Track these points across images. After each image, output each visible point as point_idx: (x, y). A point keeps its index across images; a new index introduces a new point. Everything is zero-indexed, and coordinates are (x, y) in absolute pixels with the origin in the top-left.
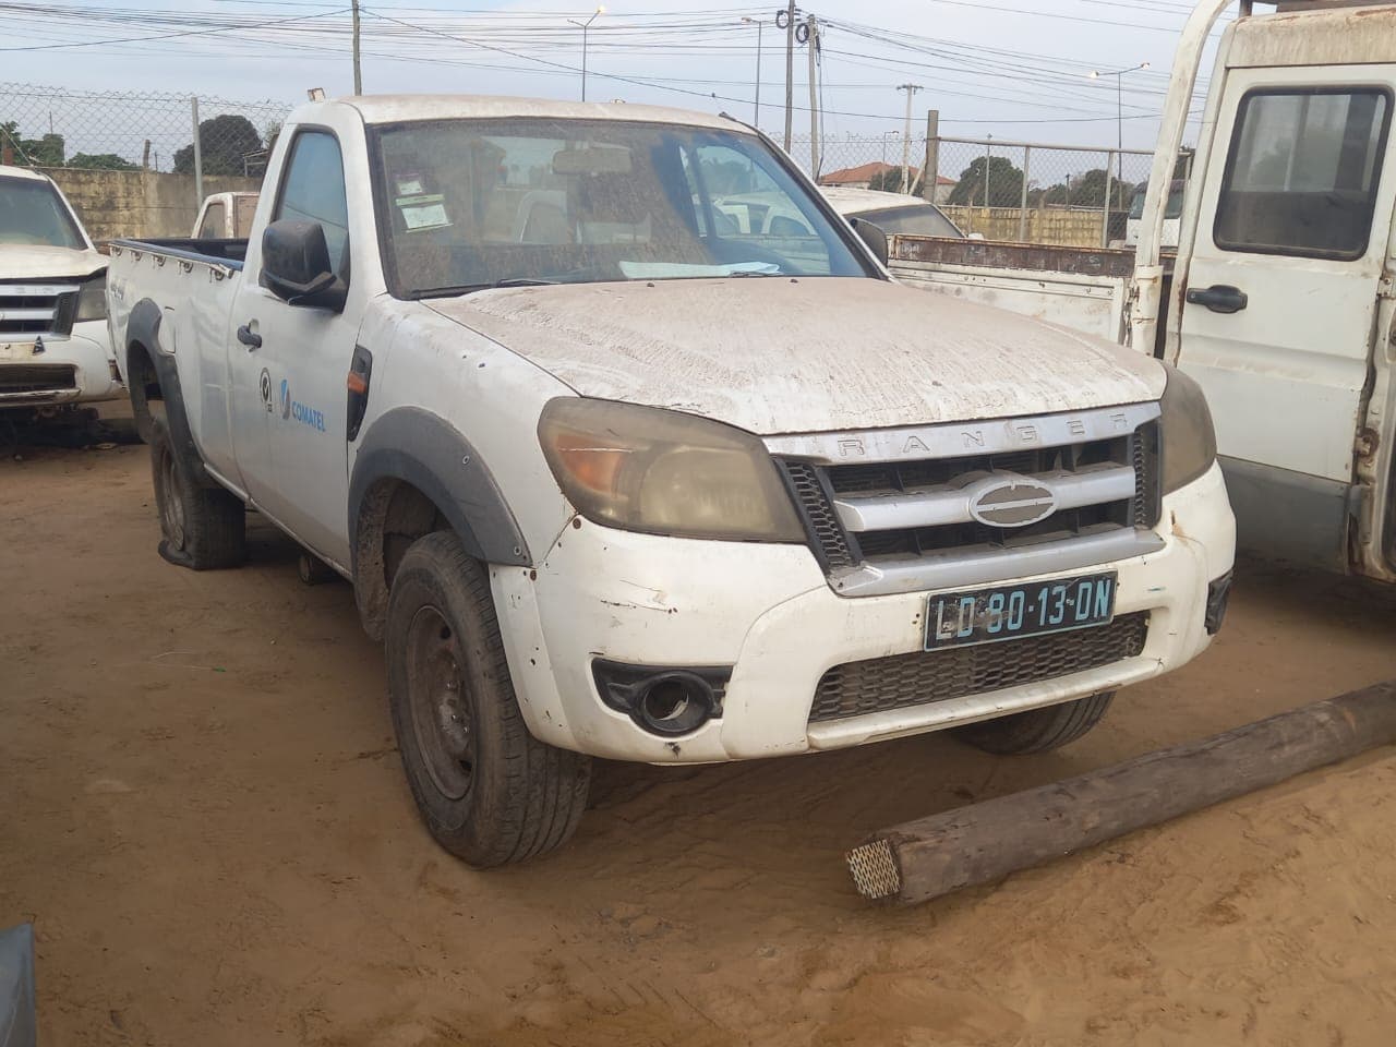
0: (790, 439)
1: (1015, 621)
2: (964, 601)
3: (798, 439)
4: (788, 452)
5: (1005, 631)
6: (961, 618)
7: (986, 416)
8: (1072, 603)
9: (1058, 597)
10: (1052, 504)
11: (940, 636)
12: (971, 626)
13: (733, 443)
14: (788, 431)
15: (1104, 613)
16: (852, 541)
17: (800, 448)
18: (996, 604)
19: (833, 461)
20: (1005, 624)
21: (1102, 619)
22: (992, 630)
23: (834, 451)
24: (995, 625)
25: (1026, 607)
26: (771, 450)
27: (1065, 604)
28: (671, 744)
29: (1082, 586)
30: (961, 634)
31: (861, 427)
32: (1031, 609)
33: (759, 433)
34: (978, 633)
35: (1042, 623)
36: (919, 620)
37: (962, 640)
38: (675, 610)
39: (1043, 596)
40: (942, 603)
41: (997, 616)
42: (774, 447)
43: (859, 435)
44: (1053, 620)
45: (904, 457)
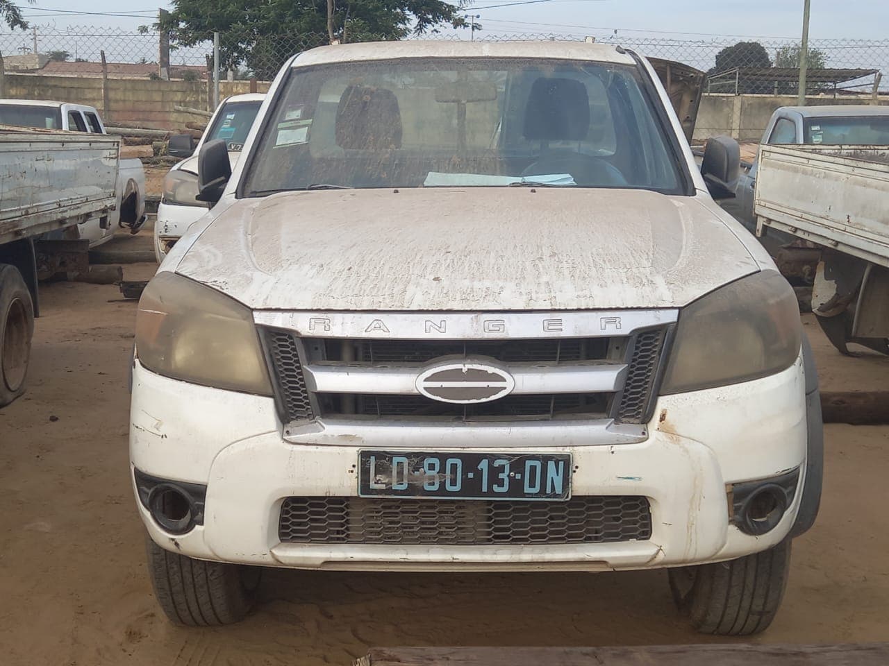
0: (273, 314)
1: (453, 483)
2: (396, 460)
3: (279, 314)
4: (268, 324)
5: (442, 490)
6: (394, 473)
7: (456, 308)
8: (518, 476)
9: (502, 469)
10: (505, 388)
11: (373, 486)
12: (405, 481)
13: (234, 313)
14: (273, 307)
15: (559, 490)
16: (312, 399)
17: (278, 321)
18: (432, 467)
19: (302, 333)
20: (442, 485)
21: (556, 496)
22: (428, 488)
23: (304, 326)
24: (433, 484)
25: (464, 473)
26: (257, 321)
27: (509, 476)
28: (173, 540)
29: (529, 463)
30: (395, 487)
31: (334, 308)
32: (471, 475)
33: (252, 307)
34: (412, 489)
35: (485, 489)
36: (355, 470)
37: (396, 492)
38: (166, 437)
39: (484, 465)
40: (373, 458)
41: (433, 478)
42: (260, 319)
43: (330, 315)
44: (496, 488)
45: (364, 335)
